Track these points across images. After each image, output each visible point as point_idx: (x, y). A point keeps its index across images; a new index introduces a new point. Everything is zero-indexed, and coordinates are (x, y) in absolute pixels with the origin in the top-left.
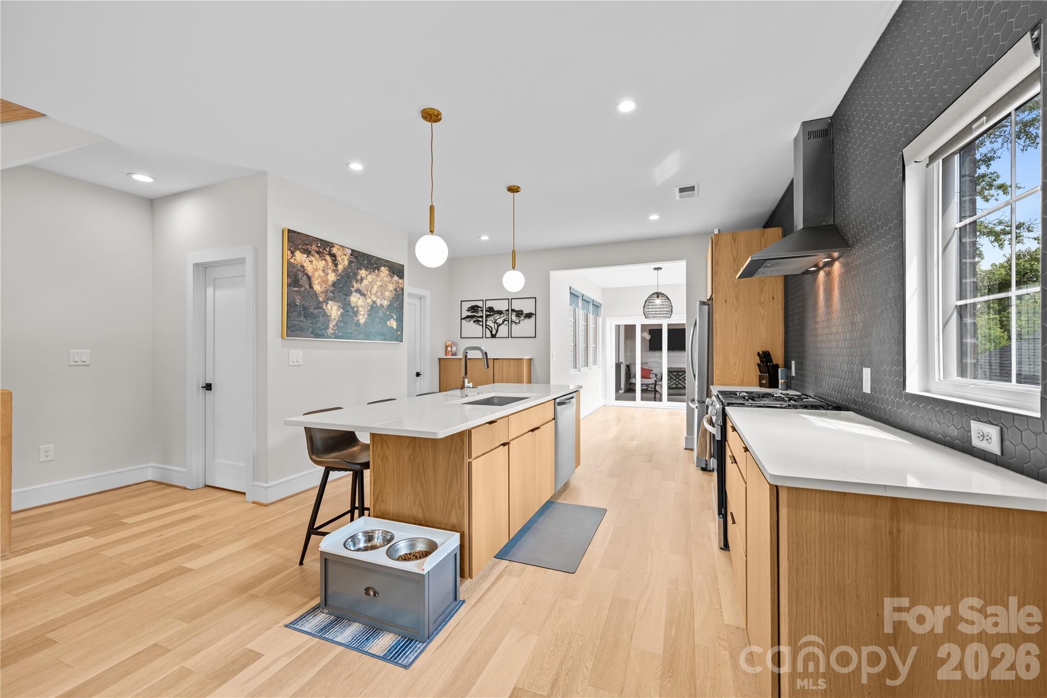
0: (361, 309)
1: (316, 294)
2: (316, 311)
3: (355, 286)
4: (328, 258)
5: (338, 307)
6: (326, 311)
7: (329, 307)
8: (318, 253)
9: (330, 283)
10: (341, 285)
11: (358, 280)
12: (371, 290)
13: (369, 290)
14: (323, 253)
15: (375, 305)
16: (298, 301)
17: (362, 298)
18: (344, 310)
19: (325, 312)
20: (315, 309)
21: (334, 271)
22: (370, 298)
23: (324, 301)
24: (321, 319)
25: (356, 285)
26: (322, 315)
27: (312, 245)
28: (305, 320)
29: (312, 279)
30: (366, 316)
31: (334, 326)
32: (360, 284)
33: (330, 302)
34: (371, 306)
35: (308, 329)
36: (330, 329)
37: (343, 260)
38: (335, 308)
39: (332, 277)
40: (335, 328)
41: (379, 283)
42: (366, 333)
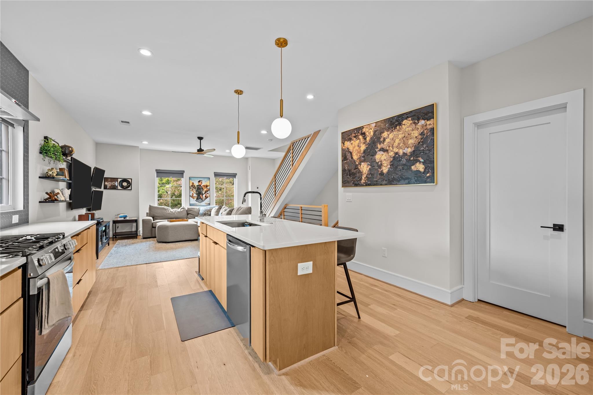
0: (384, 162)
1: (354, 161)
2: (355, 171)
3: (379, 147)
4: (361, 137)
5: (367, 165)
6: (360, 169)
7: (362, 166)
8: (355, 137)
9: (362, 152)
10: (369, 150)
11: (381, 142)
12: (393, 145)
13: (391, 145)
14: (358, 135)
15: (397, 156)
16: (346, 167)
17: (385, 154)
18: (371, 166)
19: (360, 170)
20: (354, 170)
21: (364, 143)
22: (392, 151)
23: (359, 164)
24: (358, 175)
25: (379, 146)
26: (358, 173)
27: (352, 134)
28: (350, 177)
29: (353, 153)
30: (389, 166)
31: (365, 178)
32: (383, 144)
33: (362, 163)
34: (394, 157)
35: (351, 182)
36: (363, 180)
37: (370, 133)
38: (366, 166)
39: (363, 147)
40: (365, 179)
41: (400, 136)
42: (389, 180)
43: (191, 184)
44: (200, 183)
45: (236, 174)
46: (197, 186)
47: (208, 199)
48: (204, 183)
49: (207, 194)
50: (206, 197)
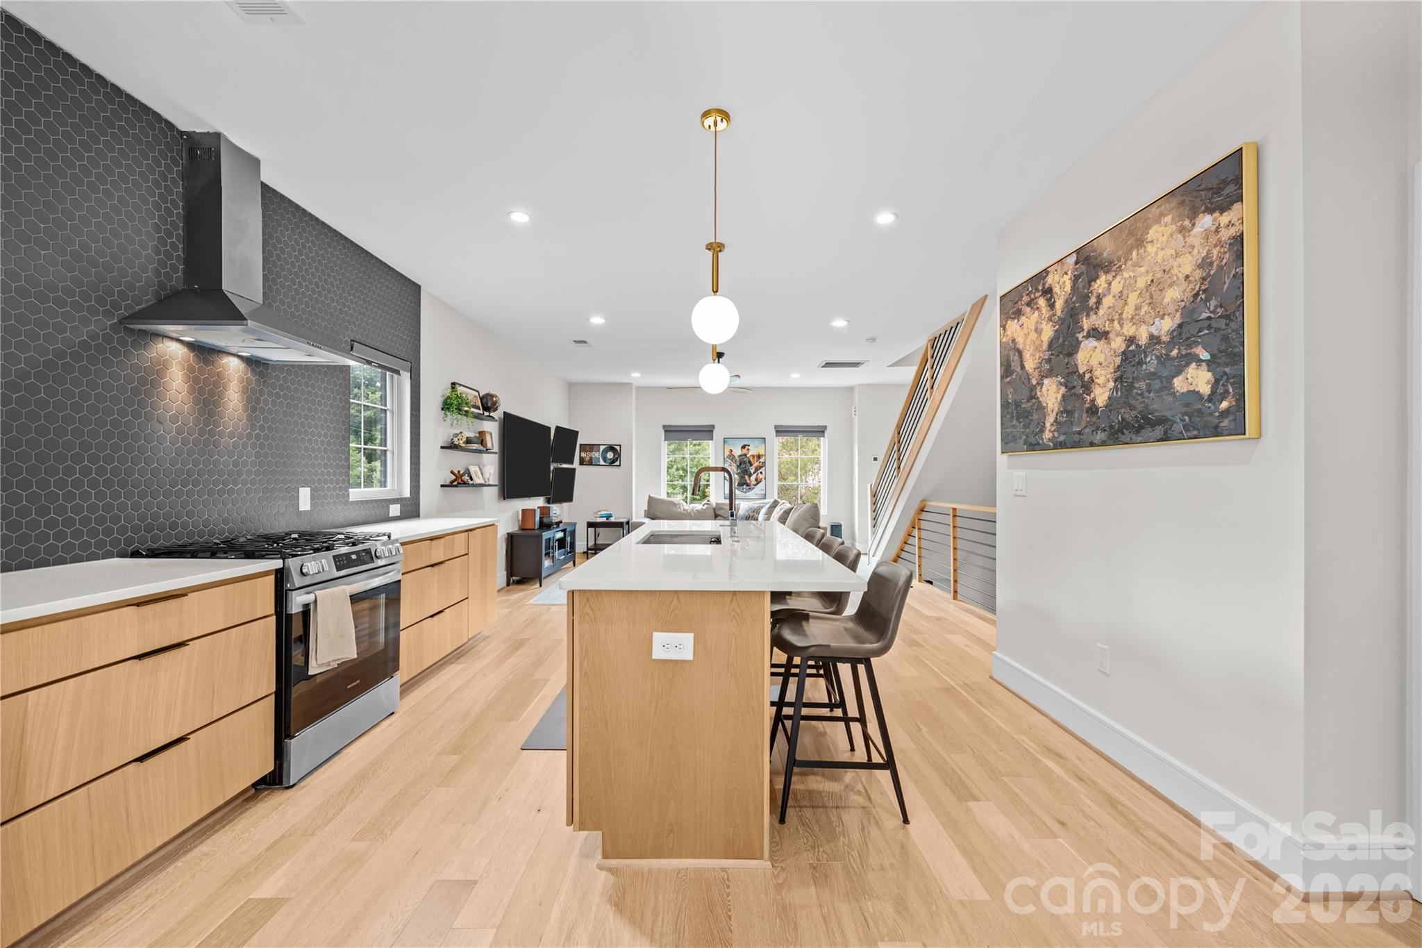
0: (1098, 372)
1: (1028, 375)
2: (1028, 404)
3: (1086, 327)
4: (1042, 302)
5: (1057, 386)
6: (1041, 400)
7: (1044, 389)
8: (1028, 304)
9: (1045, 346)
10: (1061, 340)
11: (1091, 309)
12: (1121, 314)
13: (1116, 317)
14: (1036, 298)
15: (1133, 348)
16: (1010, 396)
17: (1101, 345)
18: (1066, 387)
19: (1040, 402)
20: (1028, 401)
21: (1050, 319)
22: (1118, 334)
23: (1038, 383)
24: (1035, 416)
25: (1086, 324)
26: (1037, 409)
27: (1023, 297)
28: (1018, 424)
29: (1024, 354)
30: (1112, 384)
31: (1052, 425)
32: (1096, 313)
33: (1046, 381)
34: (1124, 353)
35: (1021, 438)
36: (1047, 432)
37: (1062, 287)
38: (1054, 387)
39: (1048, 332)
40: (1053, 429)
41: (1141, 283)
42: (1111, 427)
43: (727, 453)
44: (745, 451)
45: (825, 427)
46: (740, 456)
47: (761, 485)
48: (753, 451)
49: (760, 475)
50: (758, 481)
